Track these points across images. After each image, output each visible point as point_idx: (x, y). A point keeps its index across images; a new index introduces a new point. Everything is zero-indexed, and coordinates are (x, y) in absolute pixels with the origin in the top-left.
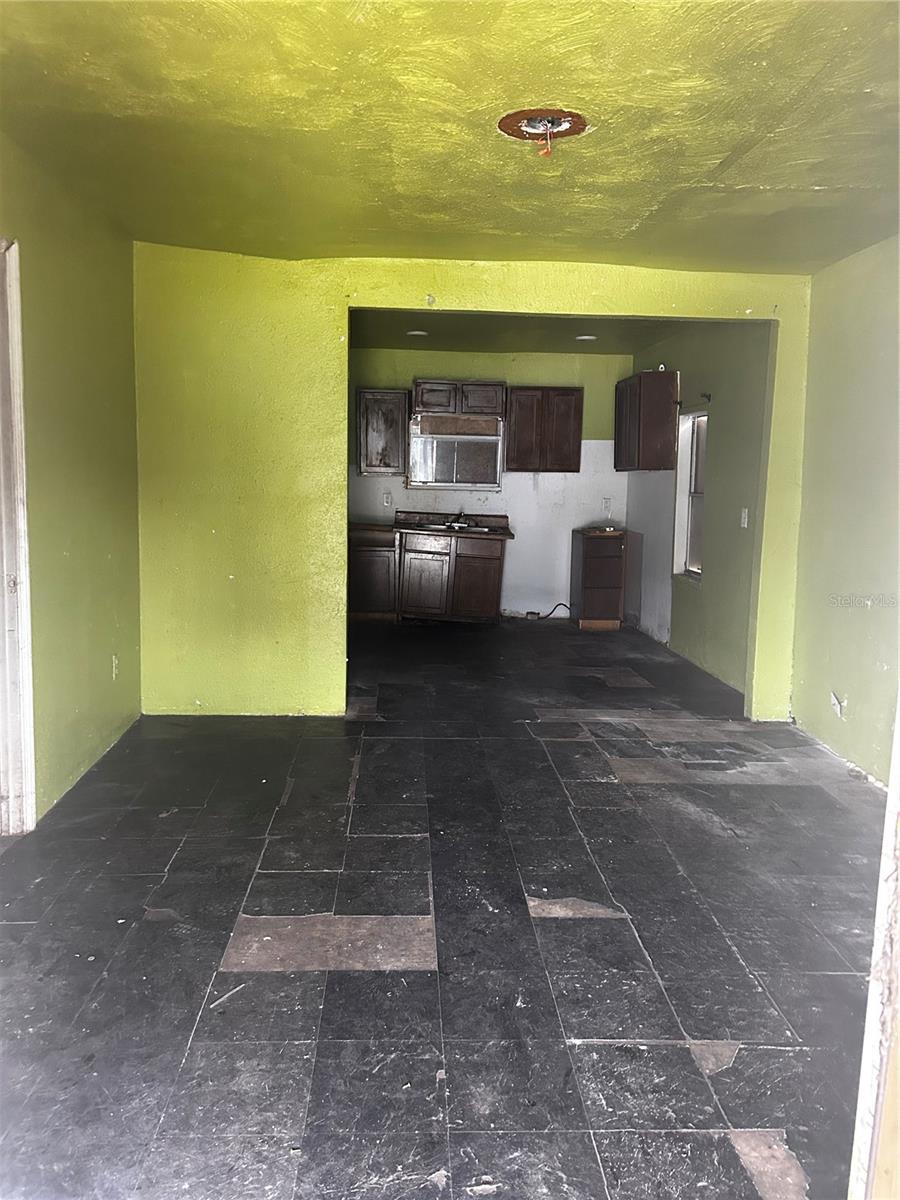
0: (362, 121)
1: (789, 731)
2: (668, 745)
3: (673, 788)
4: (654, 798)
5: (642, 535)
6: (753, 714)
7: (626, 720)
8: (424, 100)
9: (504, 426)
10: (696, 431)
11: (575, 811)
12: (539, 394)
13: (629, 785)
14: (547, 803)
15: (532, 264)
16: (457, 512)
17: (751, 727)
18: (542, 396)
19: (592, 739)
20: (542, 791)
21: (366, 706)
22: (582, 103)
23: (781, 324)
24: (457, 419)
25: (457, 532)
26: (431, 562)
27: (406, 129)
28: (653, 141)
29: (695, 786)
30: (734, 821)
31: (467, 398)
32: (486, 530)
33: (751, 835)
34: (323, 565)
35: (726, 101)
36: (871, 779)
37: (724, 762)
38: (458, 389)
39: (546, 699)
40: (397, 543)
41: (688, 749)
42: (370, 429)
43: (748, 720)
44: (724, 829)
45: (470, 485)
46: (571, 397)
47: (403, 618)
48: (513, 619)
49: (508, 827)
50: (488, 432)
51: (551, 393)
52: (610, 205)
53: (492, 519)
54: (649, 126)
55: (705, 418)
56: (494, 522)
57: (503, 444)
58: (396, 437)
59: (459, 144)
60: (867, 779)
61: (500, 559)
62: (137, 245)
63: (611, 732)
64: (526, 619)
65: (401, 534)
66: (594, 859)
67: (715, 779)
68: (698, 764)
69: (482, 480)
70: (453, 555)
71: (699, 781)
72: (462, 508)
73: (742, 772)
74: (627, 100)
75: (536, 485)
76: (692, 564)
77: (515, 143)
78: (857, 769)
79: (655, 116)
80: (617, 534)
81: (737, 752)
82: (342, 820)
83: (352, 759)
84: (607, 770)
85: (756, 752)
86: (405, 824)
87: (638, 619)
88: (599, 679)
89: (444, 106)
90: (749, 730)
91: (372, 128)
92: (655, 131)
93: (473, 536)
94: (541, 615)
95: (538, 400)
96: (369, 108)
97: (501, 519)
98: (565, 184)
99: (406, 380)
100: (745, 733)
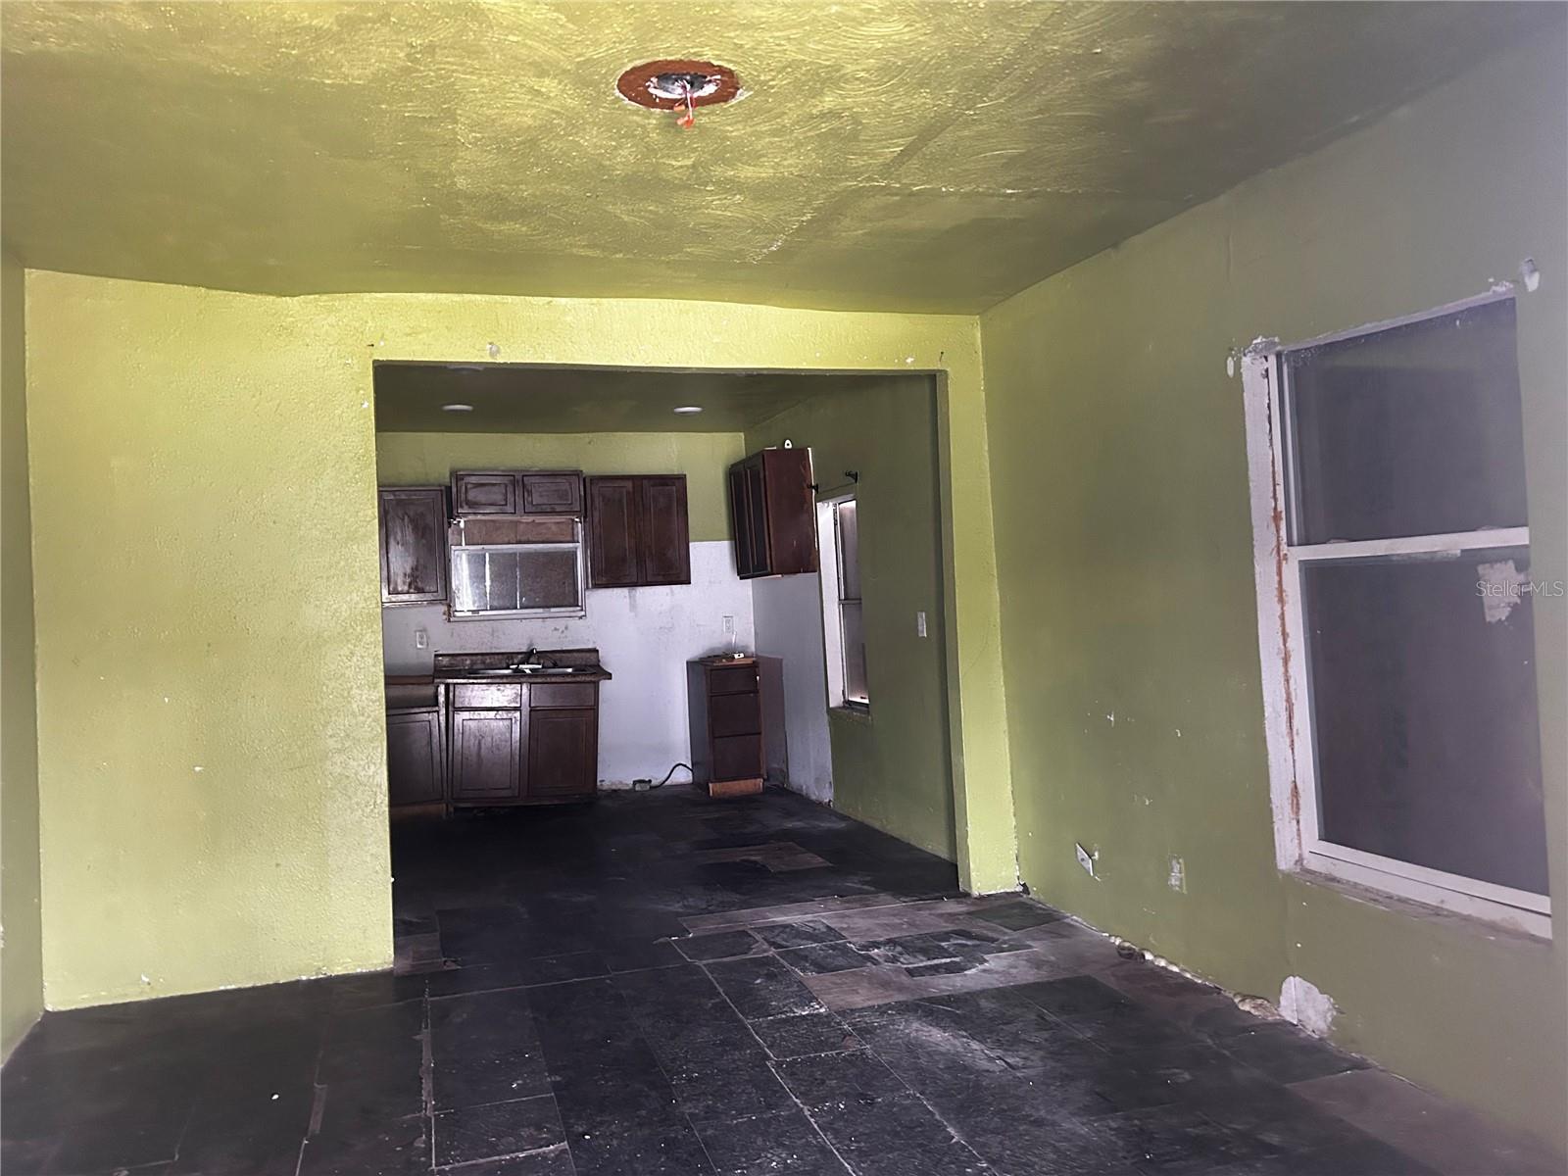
0: (417, 71)
1: (1024, 903)
2: (876, 945)
3: (904, 1008)
4: (881, 1027)
5: (780, 661)
6: (973, 885)
7: (809, 917)
8: (515, 39)
9: (584, 529)
10: (840, 522)
11: (778, 1065)
12: (629, 485)
13: (842, 1013)
14: (734, 1061)
15: (633, 302)
16: (524, 649)
17: (973, 904)
18: (634, 488)
19: (772, 952)
20: (723, 1043)
21: (424, 949)
22: (739, 52)
23: (951, 375)
24: (517, 523)
25: (529, 675)
26: (494, 724)
27: (483, 86)
28: (823, 116)
29: (932, 1000)
30: (999, 1044)
31: (530, 493)
32: (570, 670)
33: (1029, 1063)
34: (348, 735)
35: (926, 59)
36: (1149, 956)
37: (957, 959)
38: (518, 482)
39: (691, 901)
40: (442, 699)
41: (903, 947)
42: (392, 543)
43: (967, 895)
44: (991, 1059)
45: (541, 610)
46: (670, 488)
47: (456, 809)
48: (615, 793)
49: (687, 1109)
50: (562, 538)
51: (645, 482)
52: (749, 211)
53: (575, 654)
54: (821, 93)
55: (853, 504)
56: (579, 659)
57: (585, 553)
58: (431, 550)
59: (557, 113)
60: (1144, 956)
61: (594, 709)
62: (32, 275)
63: (795, 938)
64: (633, 790)
65: (447, 686)
66: (827, 1139)
67: (953, 986)
68: (925, 967)
69: (557, 603)
70: (526, 710)
71: (934, 992)
72: (531, 645)
73: (984, 971)
74: (800, 51)
75: (633, 606)
76: (852, 692)
77: (636, 112)
78: (1127, 944)
79: (830, 78)
80: (749, 661)
81: (969, 943)
82: (420, 1144)
83: (418, 1037)
84: (808, 998)
85: (993, 940)
86: (525, 1132)
87: (786, 775)
88: (755, 862)
89: (543, 49)
90: (973, 909)
91: (431, 83)
92: (829, 101)
93: (553, 680)
94: (654, 783)
95: (628, 493)
96: (431, 49)
97: (588, 655)
98: (696, 180)
99: (440, 473)
100: (969, 913)
